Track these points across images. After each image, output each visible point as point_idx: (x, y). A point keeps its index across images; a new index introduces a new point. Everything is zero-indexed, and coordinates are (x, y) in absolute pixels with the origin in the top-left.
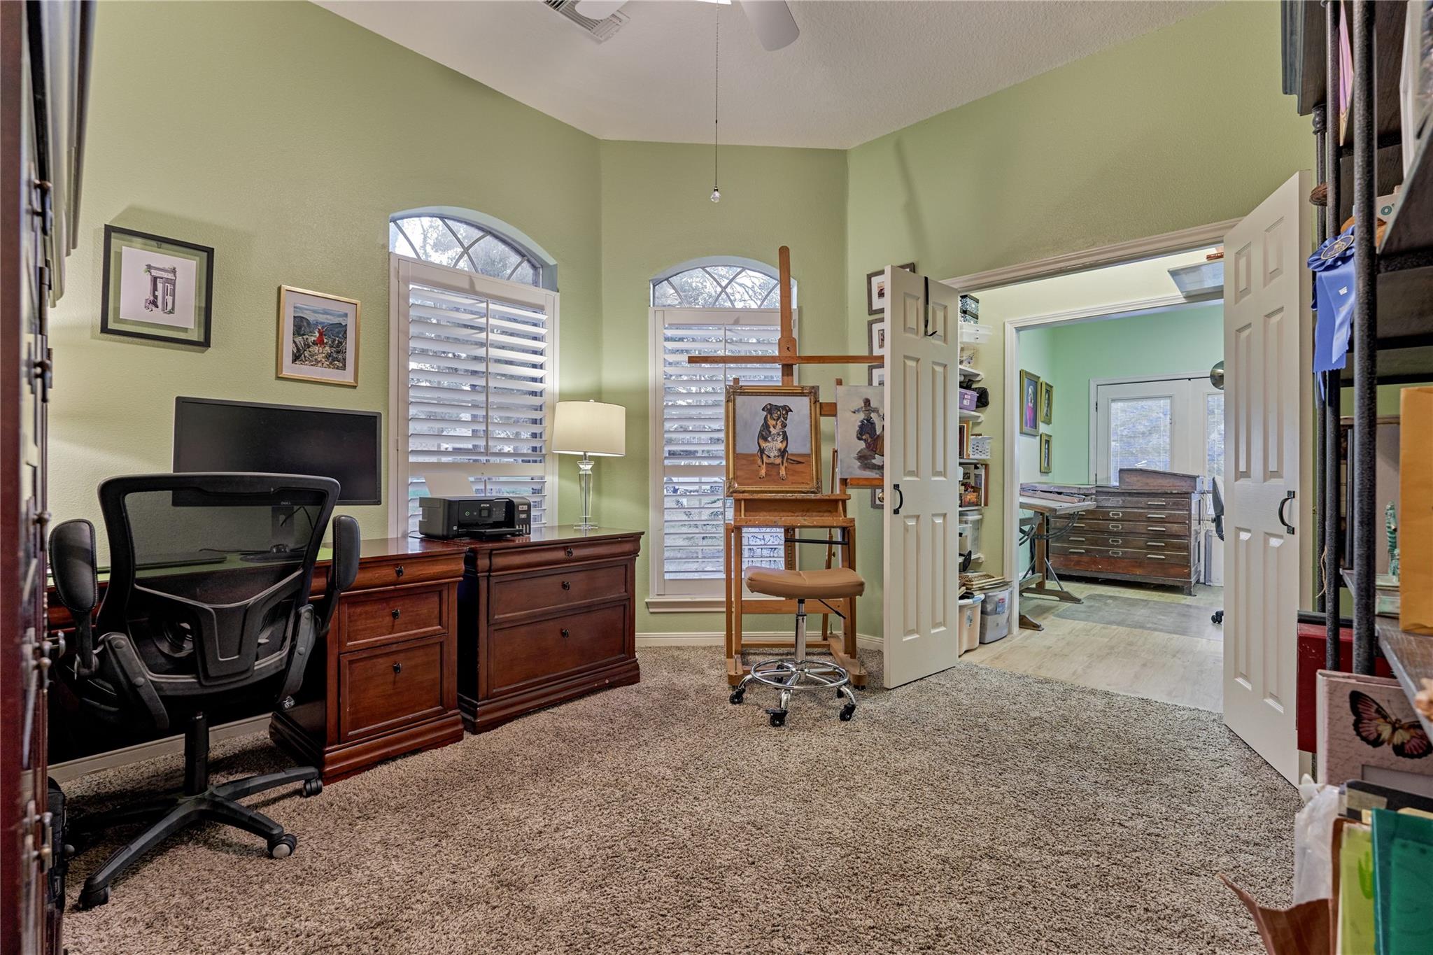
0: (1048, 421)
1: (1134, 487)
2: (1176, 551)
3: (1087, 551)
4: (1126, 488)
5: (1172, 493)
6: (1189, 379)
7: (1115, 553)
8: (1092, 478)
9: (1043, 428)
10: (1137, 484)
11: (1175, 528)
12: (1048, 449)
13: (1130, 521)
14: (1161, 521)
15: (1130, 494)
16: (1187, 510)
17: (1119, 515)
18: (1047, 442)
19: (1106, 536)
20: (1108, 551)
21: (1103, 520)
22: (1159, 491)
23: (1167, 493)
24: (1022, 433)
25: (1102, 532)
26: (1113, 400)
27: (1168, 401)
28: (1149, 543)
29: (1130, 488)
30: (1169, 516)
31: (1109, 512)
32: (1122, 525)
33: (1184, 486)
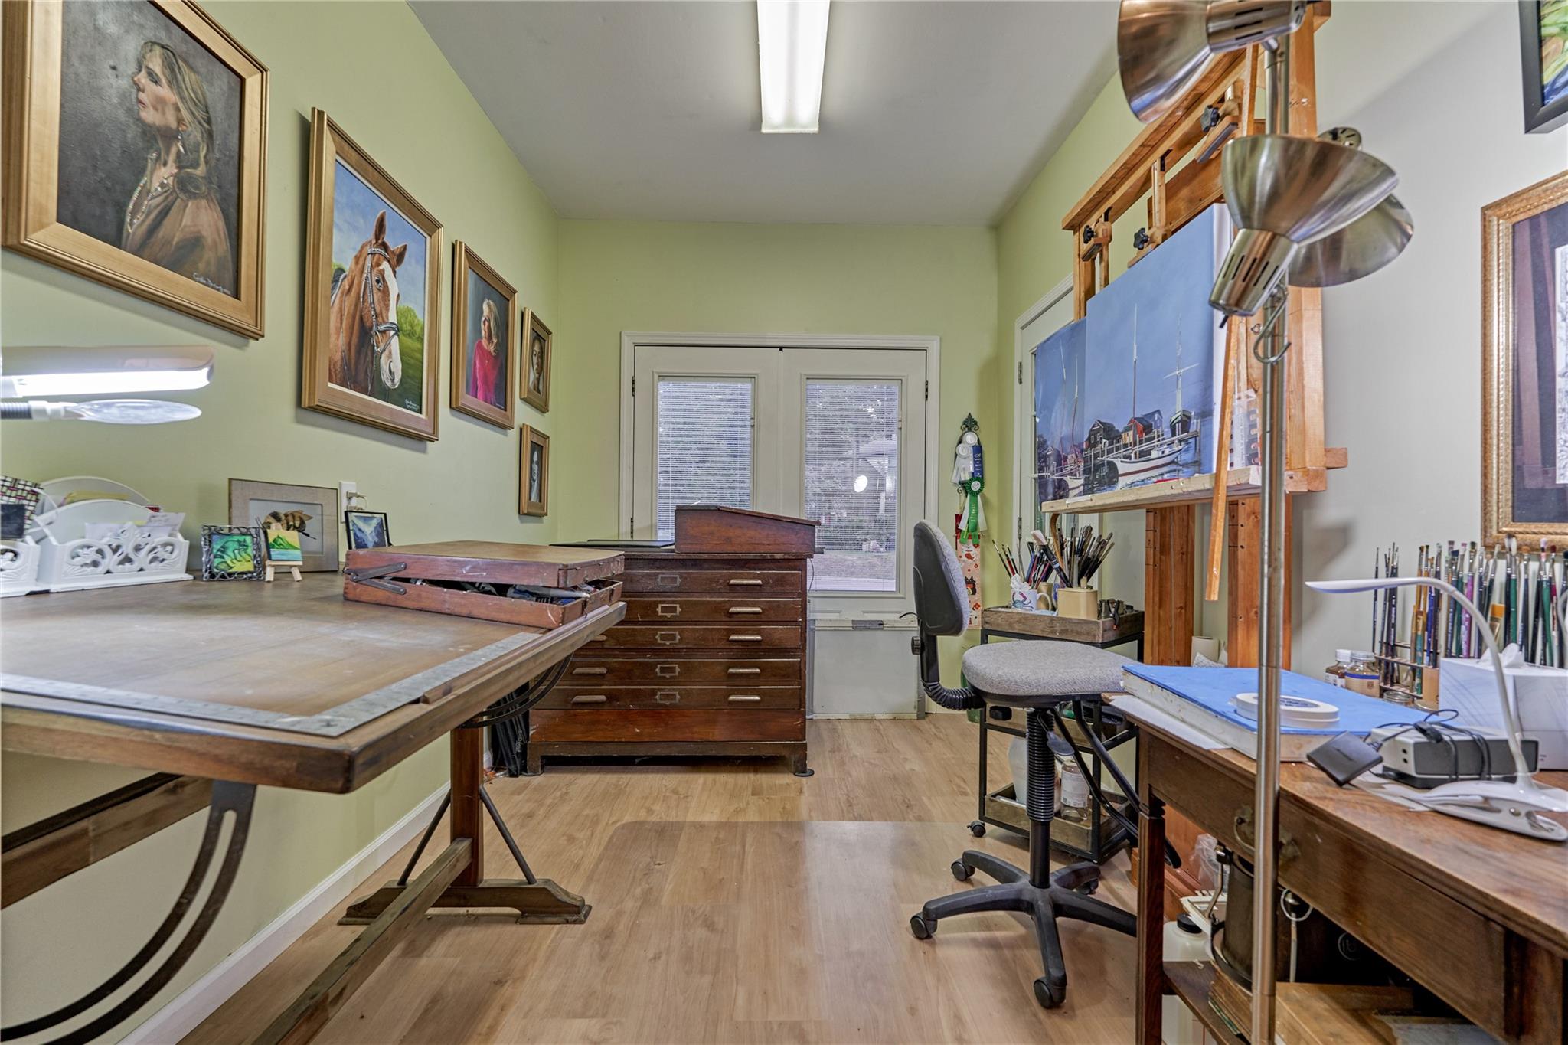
0: (539, 401)
1: (704, 548)
2: (779, 683)
3: (612, 697)
4: (690, 550)
5: (773, 560)
6: (781, 348)
7: (668, 697)
8: (625, 527)
9: (522, 414)
10: (712, 541)
11: (780, 633)
12: (540, 463)
13: (696, 623)
14: (753, 620)
15: (696, 563)
16: (799, 595)
17: (674, 609)
18: (536, 448)
19: (649, 659)
20: (653, 693)
21: (644, 623)
22: (751, 556)
23: (764, 560)
24: (456, 408)
25: (641, 651)
26: (662, 377)
27: (746, 387)
28: (732, 670)
29: (697, 548)
30: (768, 608)
31: (656, 603)
32: (681, 632)
33: (793, 544)
